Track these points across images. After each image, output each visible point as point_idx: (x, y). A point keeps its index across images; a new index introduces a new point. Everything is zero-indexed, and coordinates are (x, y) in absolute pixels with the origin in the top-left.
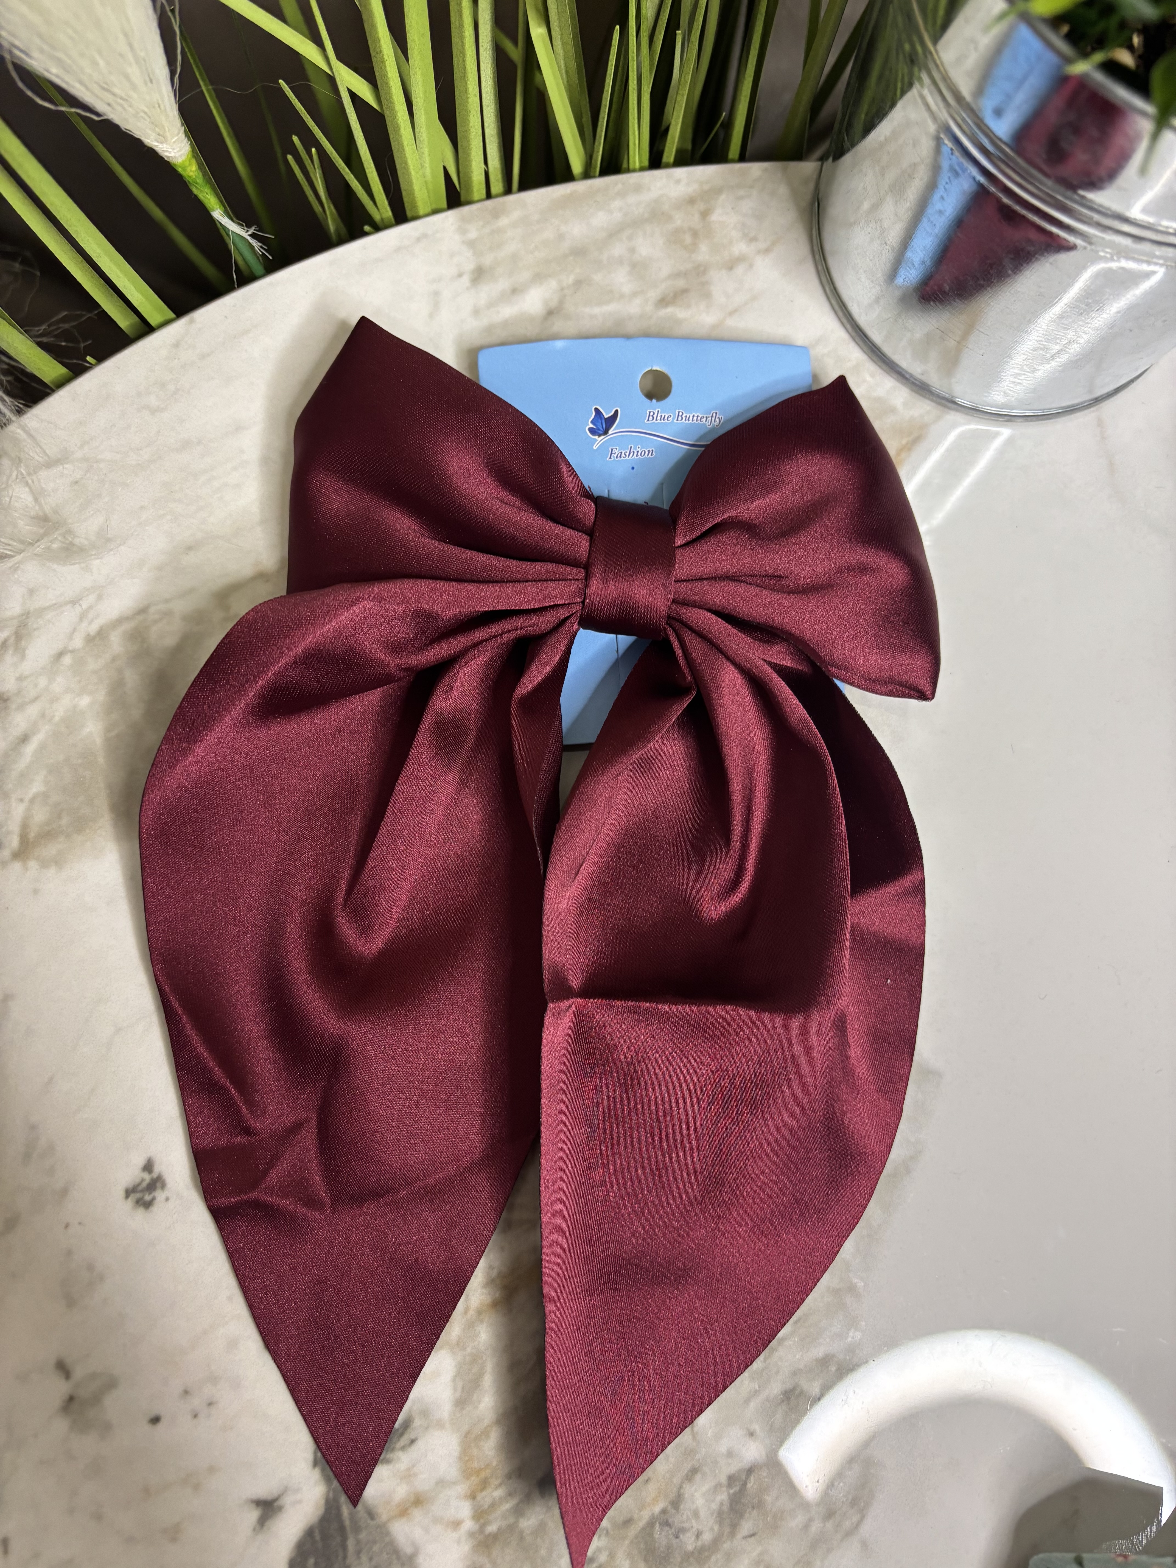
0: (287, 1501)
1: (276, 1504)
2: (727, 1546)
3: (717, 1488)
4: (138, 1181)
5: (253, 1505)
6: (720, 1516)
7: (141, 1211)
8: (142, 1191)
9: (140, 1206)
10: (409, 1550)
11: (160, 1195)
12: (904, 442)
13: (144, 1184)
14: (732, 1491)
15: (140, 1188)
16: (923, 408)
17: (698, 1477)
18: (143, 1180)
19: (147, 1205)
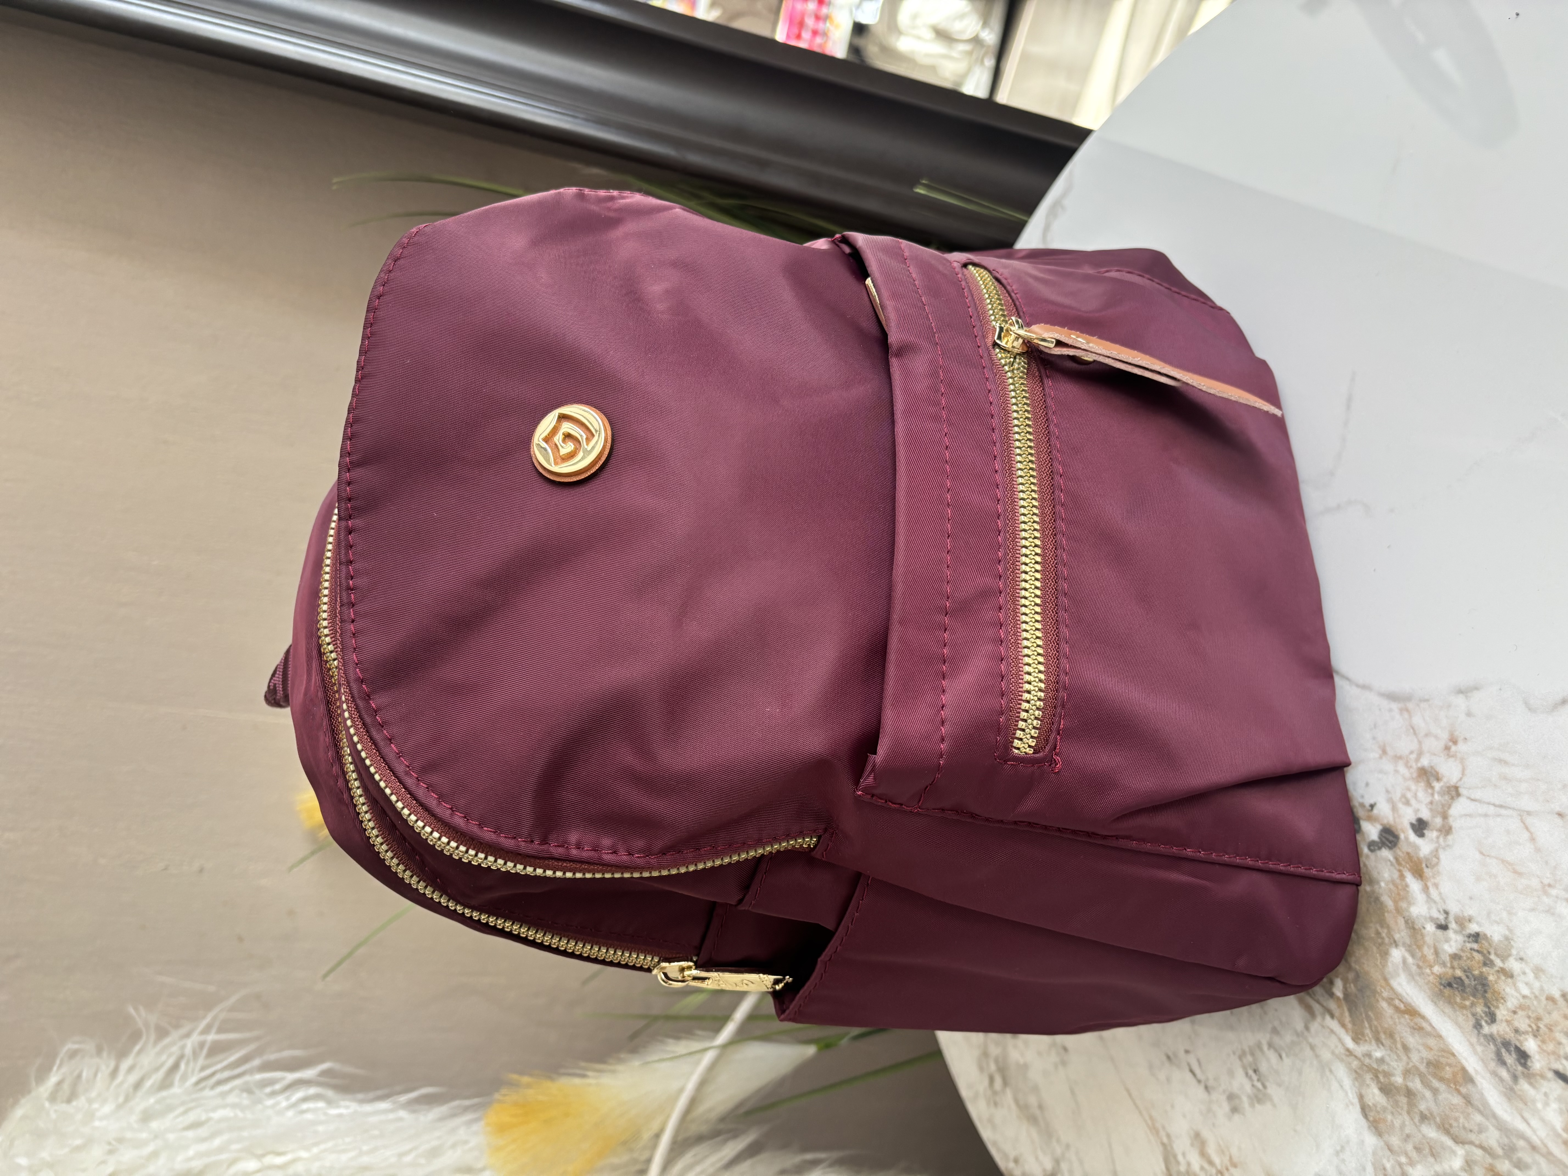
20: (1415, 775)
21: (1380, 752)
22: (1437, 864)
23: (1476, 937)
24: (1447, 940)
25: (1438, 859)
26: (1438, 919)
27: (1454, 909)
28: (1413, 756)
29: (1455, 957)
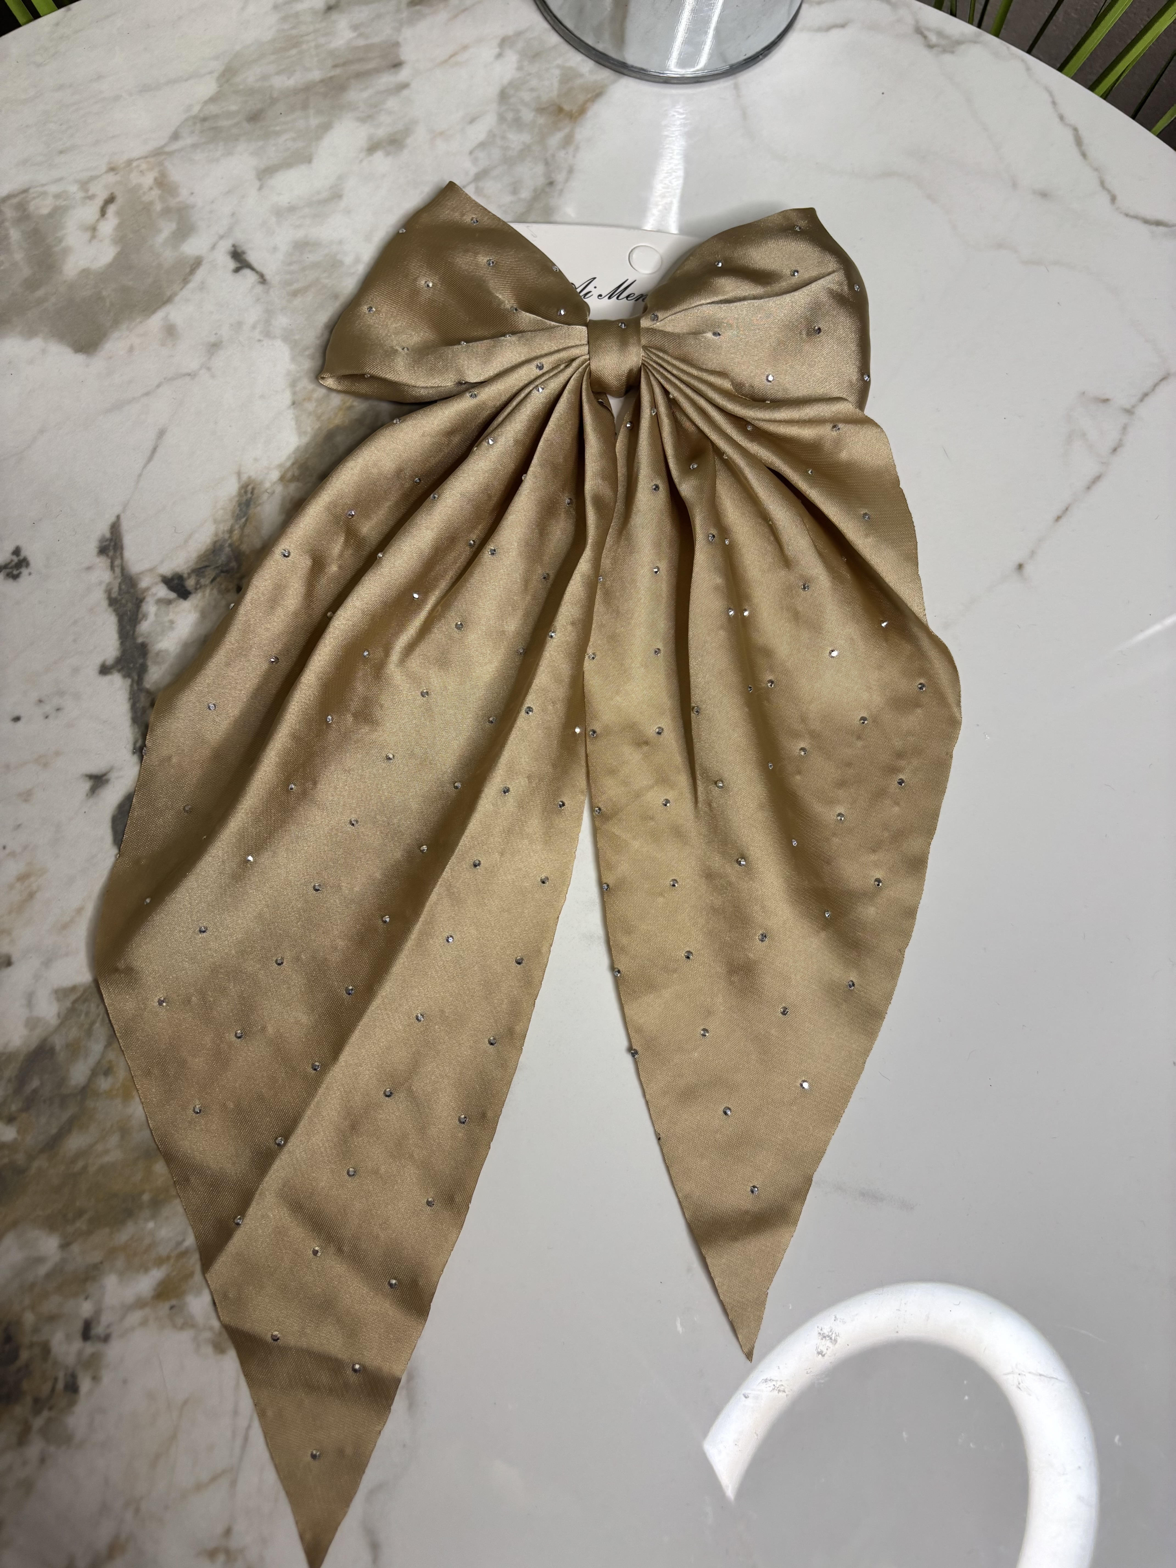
0: (113, 776)
1: (104, 778)
4: (8, 561)
5: (87, 778)
7: (10, 582)
8: (11, 568)
9: (10, 577)
11: (25, 571)
12: (589, 96)
13: (13, 563)
15: (10, 566)
16: (604, 74)
18: (12, 561)
19: (15, 577)
22: (175, 1326)
23: (72, 1388)
24: (68, 1338)
25: (182, 1328)
26: (99, 1322)
27: (114, 1351)
29: (46, 1350)
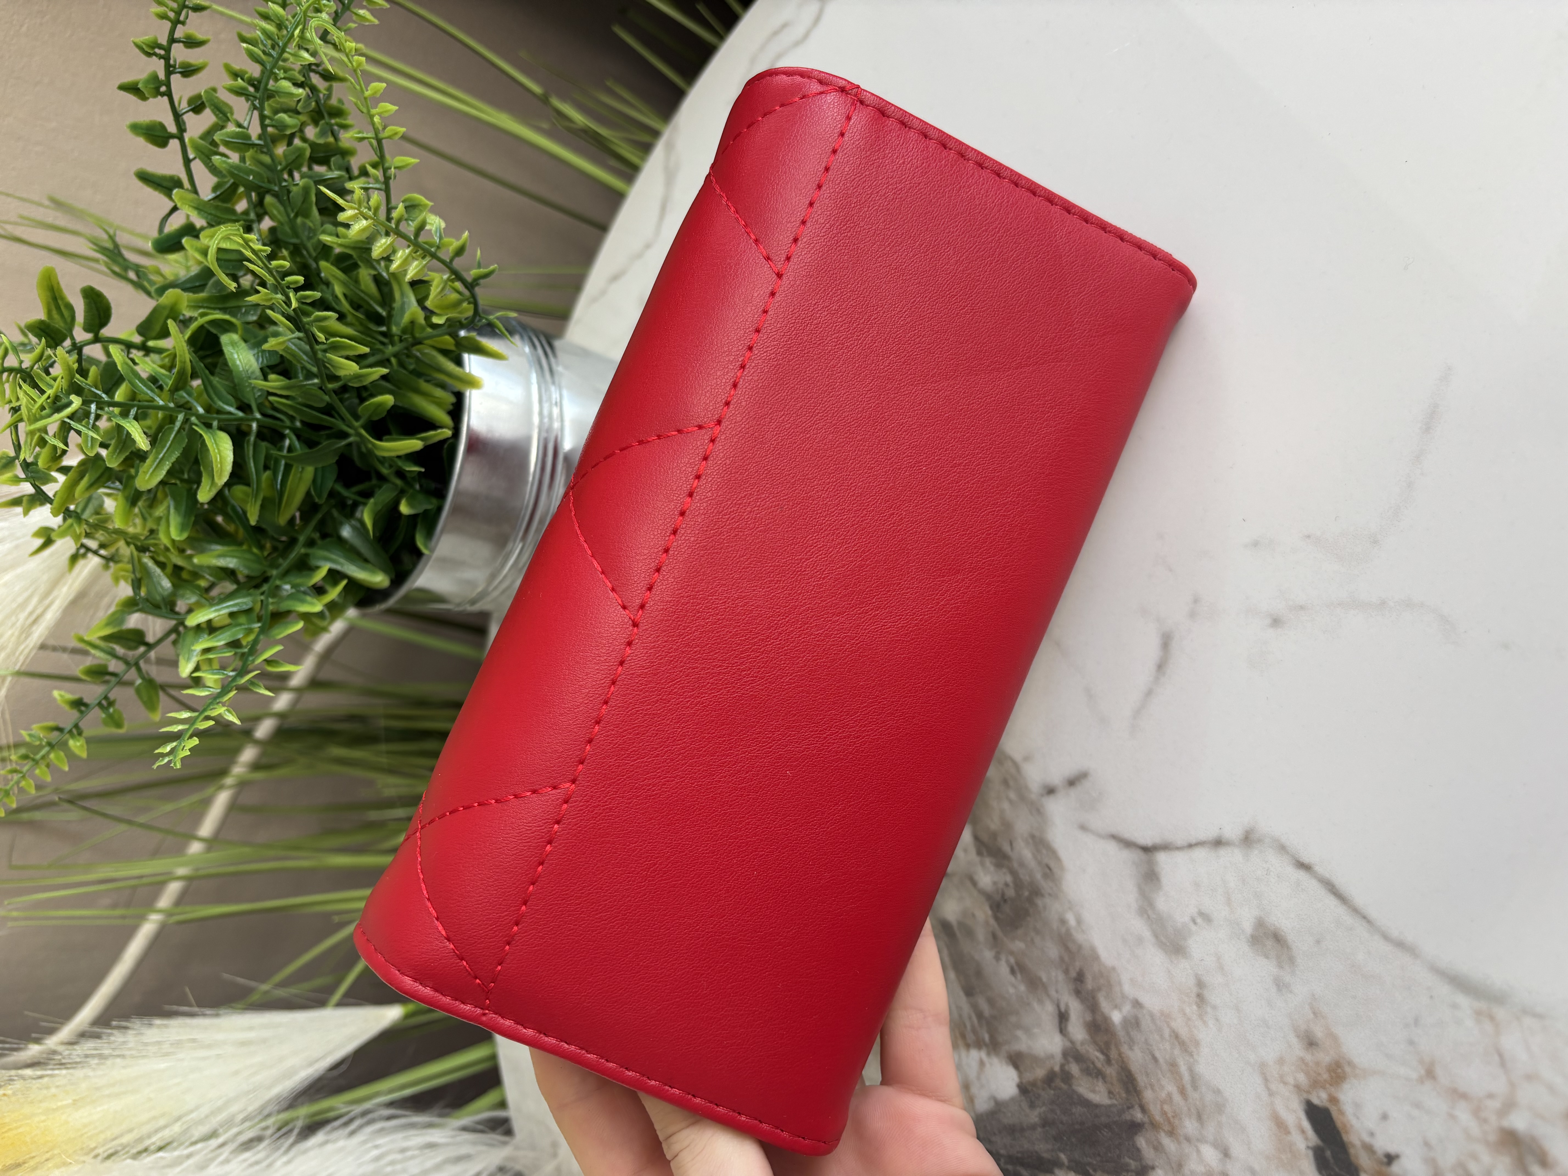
2: (1015, 865)
3: (982, 864)
6: (998, 866)
10: (992, 1104)
14: (985, 853)
17: (976, 878)
20: (1492, 1138)
21: (1423, 1072)
28: (1495, 1104)
